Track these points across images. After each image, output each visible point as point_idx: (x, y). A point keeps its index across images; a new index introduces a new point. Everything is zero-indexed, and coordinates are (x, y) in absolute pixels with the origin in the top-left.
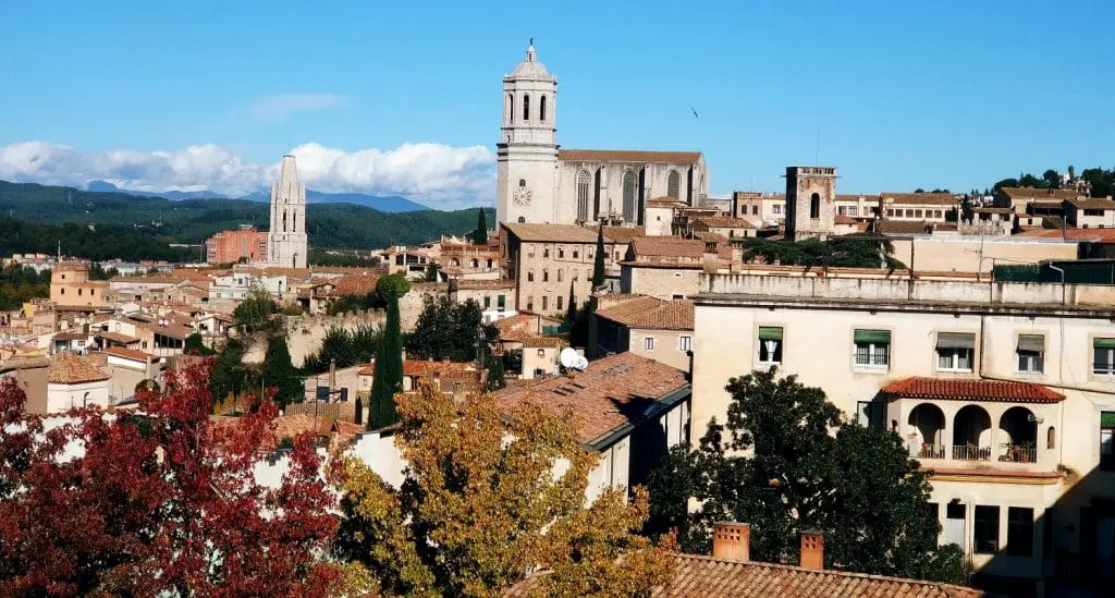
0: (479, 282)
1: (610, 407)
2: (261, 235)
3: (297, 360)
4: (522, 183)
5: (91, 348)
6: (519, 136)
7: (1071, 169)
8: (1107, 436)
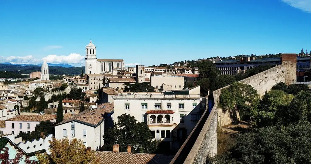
0: (81, 84)
1: (101, 116)
2: (40, 73)
3: (47, 100)
4: (90, 65)
5: (5, 99)
6: (89, 57)
7: (185, 61)
8: (181, 118)
